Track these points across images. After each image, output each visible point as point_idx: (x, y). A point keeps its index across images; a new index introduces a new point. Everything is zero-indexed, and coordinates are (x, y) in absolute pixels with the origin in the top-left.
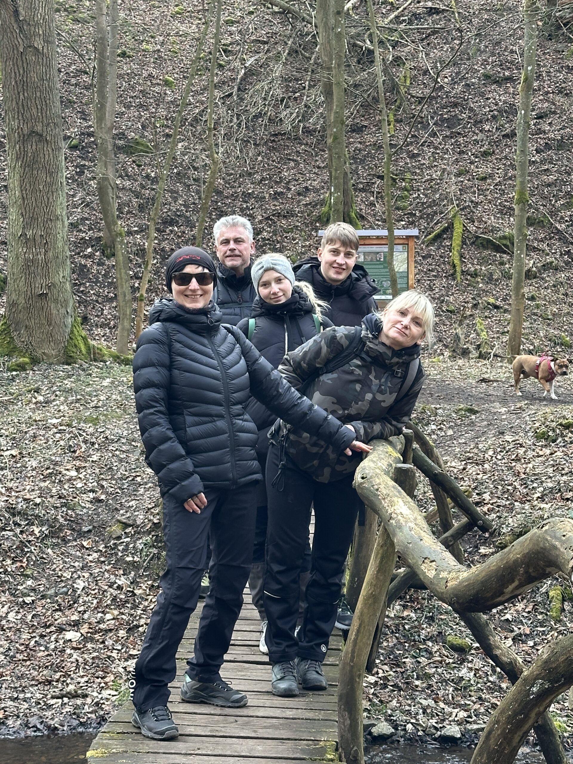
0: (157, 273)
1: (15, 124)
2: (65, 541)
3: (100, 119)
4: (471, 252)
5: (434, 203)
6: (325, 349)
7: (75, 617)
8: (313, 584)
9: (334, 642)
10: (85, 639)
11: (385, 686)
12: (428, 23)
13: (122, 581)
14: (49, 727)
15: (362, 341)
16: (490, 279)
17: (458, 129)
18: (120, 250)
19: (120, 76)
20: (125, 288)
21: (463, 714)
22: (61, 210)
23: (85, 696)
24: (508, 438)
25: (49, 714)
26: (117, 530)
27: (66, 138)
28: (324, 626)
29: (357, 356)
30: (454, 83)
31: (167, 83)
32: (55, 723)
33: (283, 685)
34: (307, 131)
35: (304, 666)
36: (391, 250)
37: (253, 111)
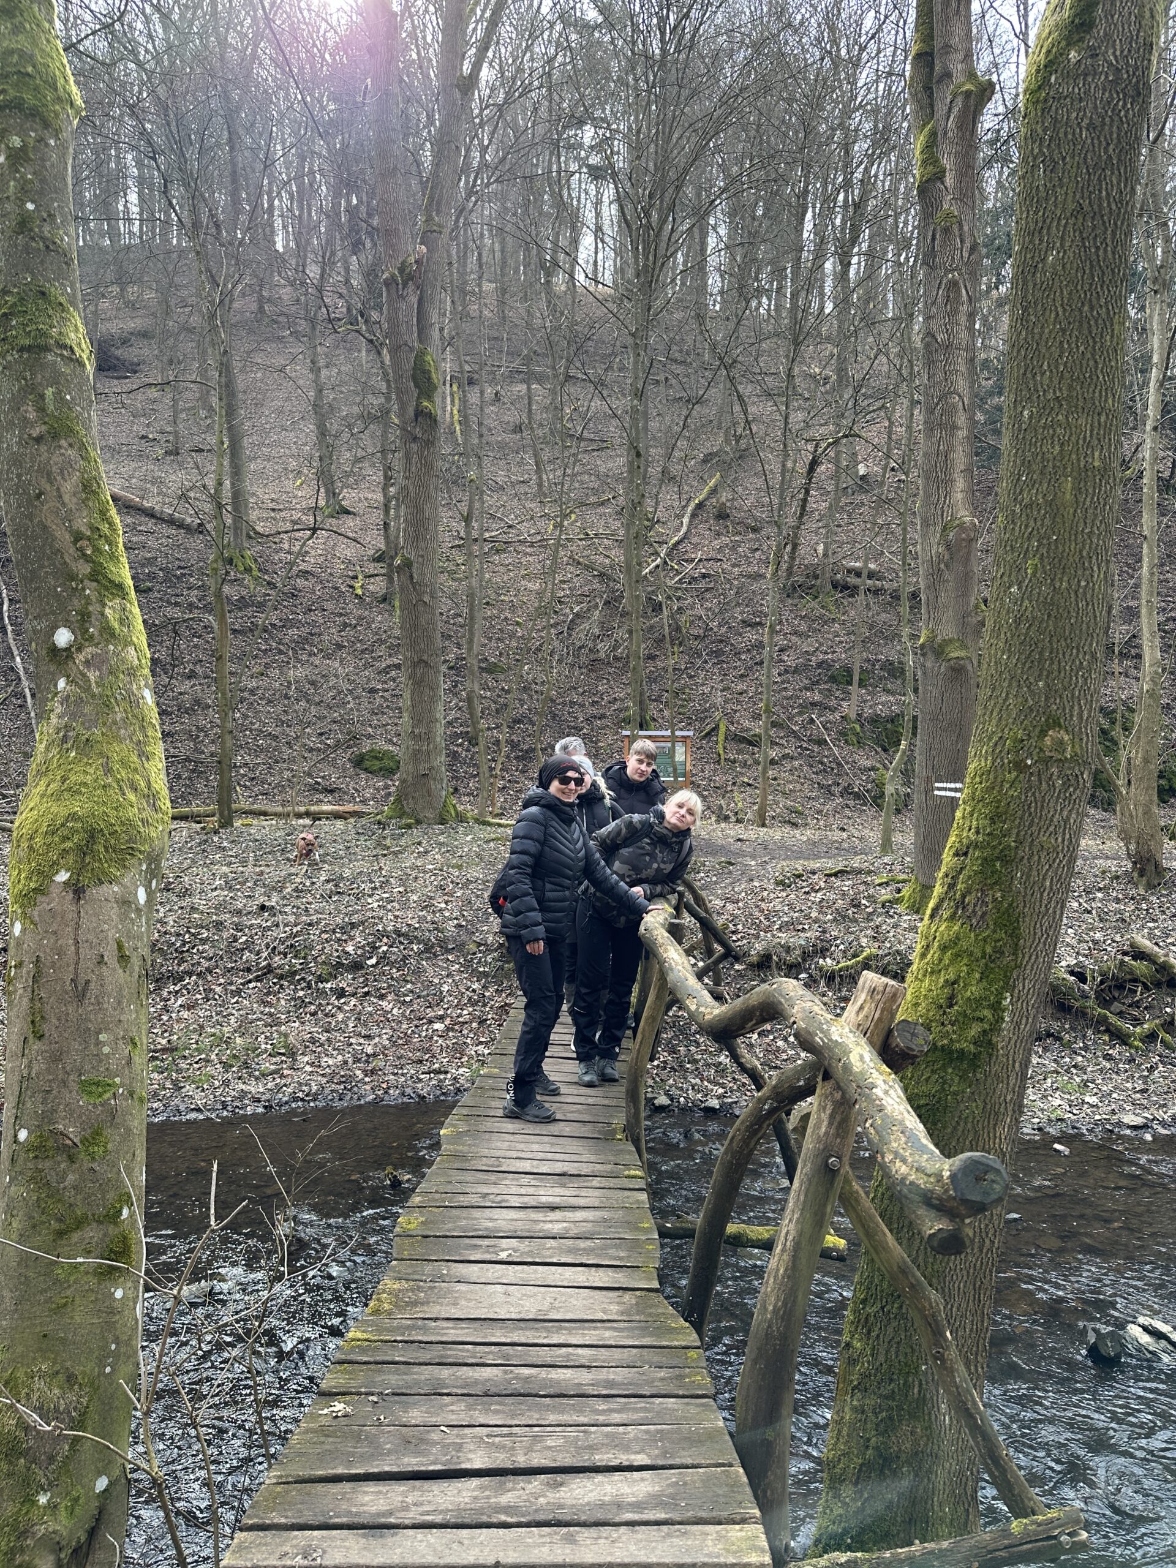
0: (508, 757)
1: (408, 654)
2: (435, 955)
3: (470, 650)
4: (731, 745)
5: (706, 710)
6: (624, 830)
7: (441, 1013)
8: (610, 1002)
9: (625, 1043)
10: (448, 1029)
11: (664, 1068)
12: (702, 584)
13: (476, 986)
14: (419, 1096)
15: (651, 826)
16: (745, 764)
17: (723, 658)
18: (482, 741)
19: (484, 619)
20: (485, 768)
21: (721, 1091)
22: (440, 715)
23: (446, 1072)
24: (756, 884)
25: (419, 1085)
26: (472, 947)
27: (446, 661)
28: (618, 1033)
29: (647, 836)
30: (720, 626)
31: (518, 624)
32: (424, 1093)
33: (587, 1078)
34: (616, 658)
35: (603, 1063)
36: (673, 747)
37: (578, 644)
